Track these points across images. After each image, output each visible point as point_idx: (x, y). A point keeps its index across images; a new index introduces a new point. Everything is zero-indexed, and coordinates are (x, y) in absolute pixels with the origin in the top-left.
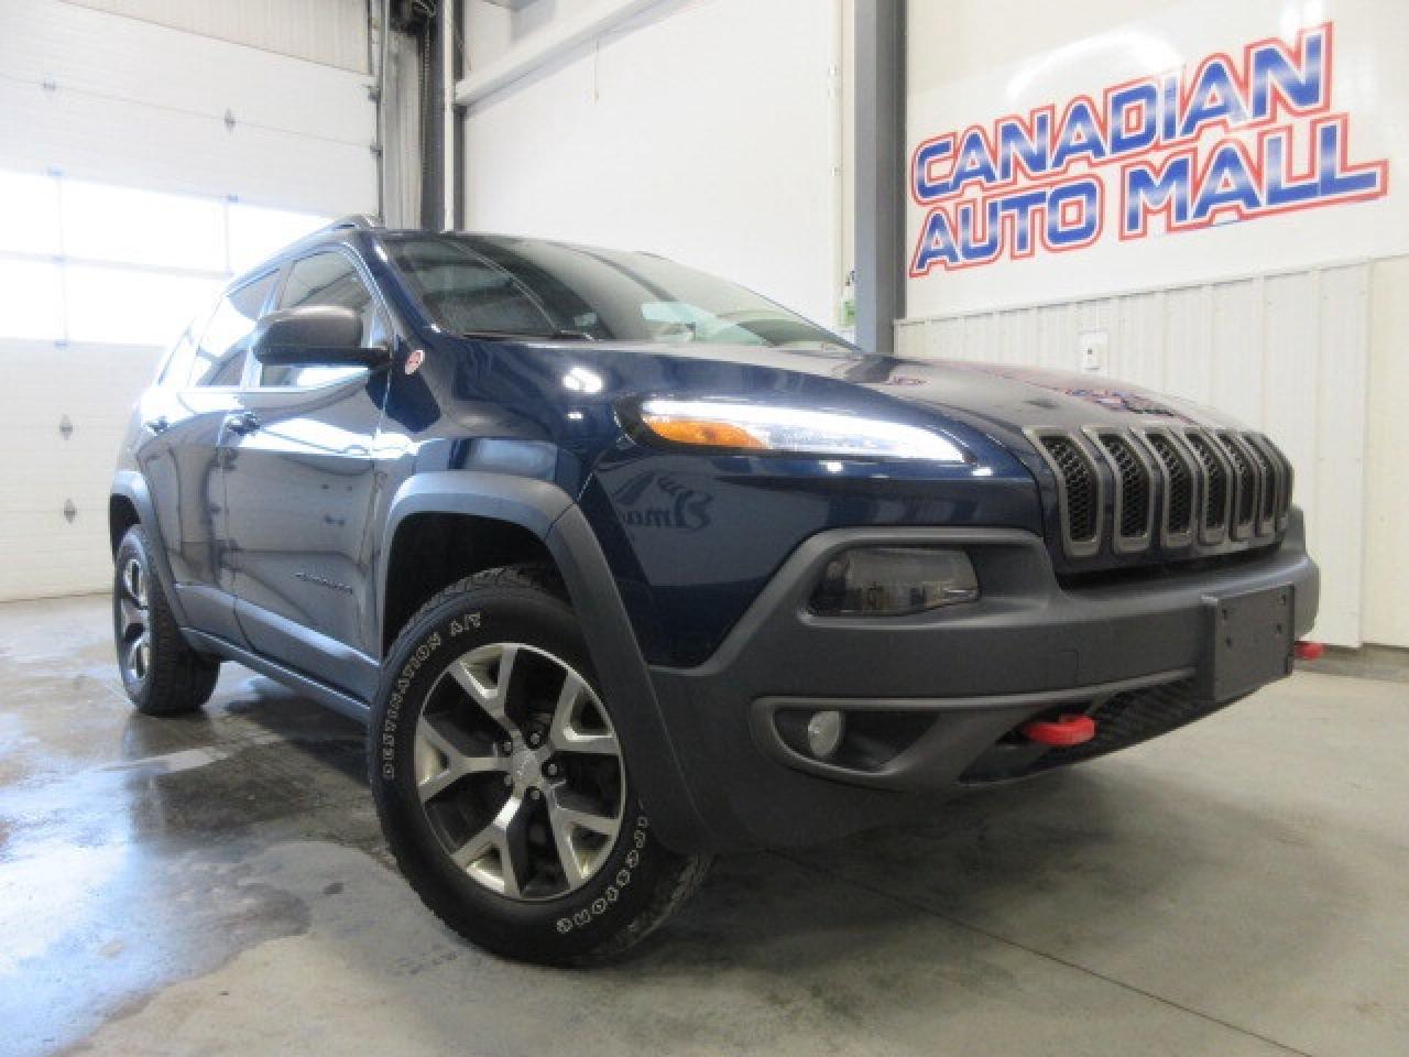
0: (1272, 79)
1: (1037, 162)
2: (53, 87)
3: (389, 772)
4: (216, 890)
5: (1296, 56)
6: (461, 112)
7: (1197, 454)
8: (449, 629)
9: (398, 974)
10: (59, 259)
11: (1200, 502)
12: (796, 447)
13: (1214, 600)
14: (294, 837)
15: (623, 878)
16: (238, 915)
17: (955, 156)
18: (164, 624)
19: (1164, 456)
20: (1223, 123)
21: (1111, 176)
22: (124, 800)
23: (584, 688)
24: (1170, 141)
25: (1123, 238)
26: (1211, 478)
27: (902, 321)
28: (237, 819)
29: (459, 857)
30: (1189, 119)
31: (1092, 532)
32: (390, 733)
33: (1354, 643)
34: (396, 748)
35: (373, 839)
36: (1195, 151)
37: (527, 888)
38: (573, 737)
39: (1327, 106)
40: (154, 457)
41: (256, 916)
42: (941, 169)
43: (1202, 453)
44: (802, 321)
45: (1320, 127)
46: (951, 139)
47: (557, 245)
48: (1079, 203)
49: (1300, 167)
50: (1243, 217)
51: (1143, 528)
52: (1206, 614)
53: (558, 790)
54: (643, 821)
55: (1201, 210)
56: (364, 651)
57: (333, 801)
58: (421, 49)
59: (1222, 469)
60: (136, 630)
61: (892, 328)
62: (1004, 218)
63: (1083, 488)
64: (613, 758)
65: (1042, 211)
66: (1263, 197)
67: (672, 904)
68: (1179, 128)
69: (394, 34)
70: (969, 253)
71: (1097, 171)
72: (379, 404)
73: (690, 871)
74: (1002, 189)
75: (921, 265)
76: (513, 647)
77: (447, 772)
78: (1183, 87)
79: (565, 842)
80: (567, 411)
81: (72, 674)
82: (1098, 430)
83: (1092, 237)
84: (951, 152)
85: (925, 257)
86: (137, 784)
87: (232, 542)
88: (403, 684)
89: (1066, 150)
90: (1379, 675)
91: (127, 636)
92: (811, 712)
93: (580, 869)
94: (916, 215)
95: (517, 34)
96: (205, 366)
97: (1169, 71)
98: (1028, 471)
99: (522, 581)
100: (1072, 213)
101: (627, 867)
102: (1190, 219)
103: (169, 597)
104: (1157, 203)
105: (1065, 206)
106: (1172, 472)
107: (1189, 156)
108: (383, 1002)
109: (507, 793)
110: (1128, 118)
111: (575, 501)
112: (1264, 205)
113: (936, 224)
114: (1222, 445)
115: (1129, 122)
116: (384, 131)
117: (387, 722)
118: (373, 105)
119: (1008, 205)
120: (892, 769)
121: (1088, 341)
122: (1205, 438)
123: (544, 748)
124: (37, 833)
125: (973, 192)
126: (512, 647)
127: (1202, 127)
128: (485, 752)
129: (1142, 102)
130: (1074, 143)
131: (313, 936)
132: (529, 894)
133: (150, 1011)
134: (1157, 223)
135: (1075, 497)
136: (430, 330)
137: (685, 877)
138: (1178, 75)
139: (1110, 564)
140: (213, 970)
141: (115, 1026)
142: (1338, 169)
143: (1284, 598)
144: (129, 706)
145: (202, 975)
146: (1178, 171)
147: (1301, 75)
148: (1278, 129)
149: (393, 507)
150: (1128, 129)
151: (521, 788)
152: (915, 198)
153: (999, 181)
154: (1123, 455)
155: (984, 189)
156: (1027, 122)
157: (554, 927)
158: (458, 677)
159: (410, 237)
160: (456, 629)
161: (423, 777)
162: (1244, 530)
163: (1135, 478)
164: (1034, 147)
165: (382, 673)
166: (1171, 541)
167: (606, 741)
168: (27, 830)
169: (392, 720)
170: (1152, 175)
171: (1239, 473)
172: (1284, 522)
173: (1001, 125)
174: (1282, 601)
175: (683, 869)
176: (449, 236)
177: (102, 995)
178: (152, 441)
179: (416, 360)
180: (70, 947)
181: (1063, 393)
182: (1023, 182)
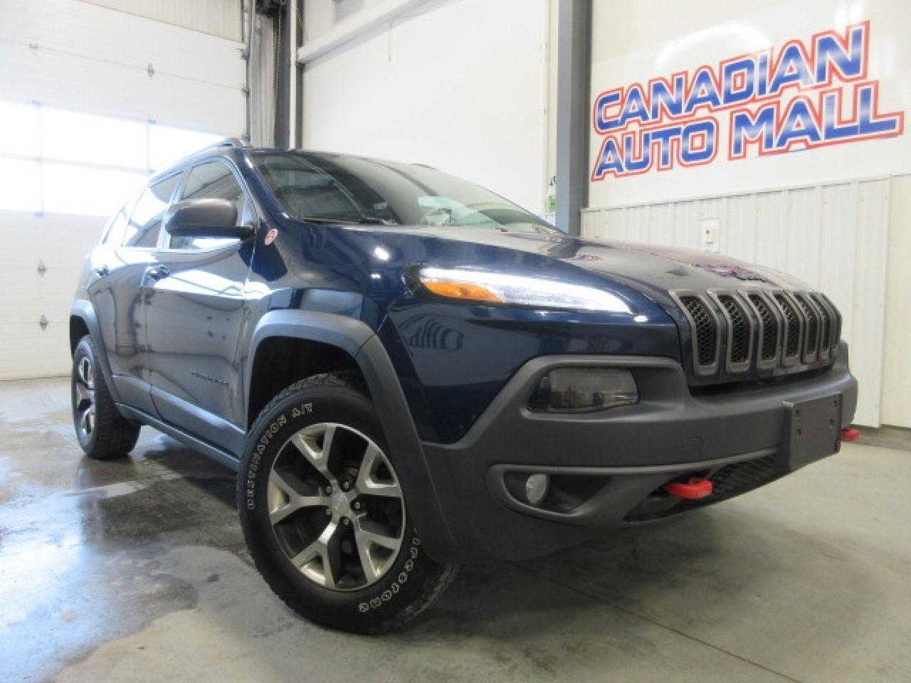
0: (829, 57)
1: (676, 108)
2: (36, 47)
3: (251, 504)
4: (137, 578)
5: (845, 43)
6: (301, 67)
7: (780, 307)
8: (291, 413)
9: (255, 636)
10: (38, 159)
11: (783, 338)
12: (520, 301)
13: (791, 404)
14: (188, 543)
15: (403, 578)
16: (150, 595)
17: (623, 102)
18: (105, 400)
19: (760, 309)
20: (797, 85)
21: (723, 118)
22: (77, 516)
23: (379, 453)
24: (761, 97)
25: (730, 158)
26: (790, 323)
27: (587, 209)
28: (150, 530)
29: (296, 561)
30: (775, 82)
31: (712, 359)
32: (252, 479)
33: (876, 425)
34: (256, 489)
35: (240, 545)
36: (778, 103)
37: (340, 582)
38: (371, 485)
39: (865, 76)
40: (99, 292)
41: (163, 596)
42: (613, 111)
43: (784, 307)
44: (522, 211)
45: (860, 89)
46: (620, 92)
47: (366, 159)
48: (703, 136)
49: (847, 115)
50: (809, 147)
51: (746, 357)
52: (785, 413)
53: (361, 519)
54: (416, 541)
55: (782, 142)
56: (235, 424)
57: (212, 518)
58: (276, 26)
59: (796, 318)
60: (86, 403)
61: (580, 214)
62: (653, 144)
63: (707, 330)
64: (398, 500)
65: (678, 140)
66: (822, 134)
67: (434, 595)
68: (768, 88)
69: (258, 16)
70: (630, 166)
71: (715, 115)
72: (248, 264)
73: (447, 573)
74: (652, 125)
75: (599, 173)
76: (334, 425)
77: (288, 506)
78: (771, 61)
79: (365, 553)
80: (371, 273)
81: (43, 430)
82: (717, 292)
83: (711, 157)
84: (619, 101)
85: (602, 168)
86: (86, 505)
87: (149, 346)
88: (261, 448)
89: (694, 101)
90: (891, 446)
91: (80, 407)
92: (527, 475)
93: (375, 571)
94: (597, 141)
95: (339, 17)
96: (133, 232)
97: (762, 51)
98: (672, 319)
99: (340, 382)
100: (697, 142)
101: (405, 570)
102: (775, 148)
103: (108, 383)
104: (753, 136)
105: (693, 137)
106: (764, 320)
107: (774, 106)
108: (245, 656)
109: (328, 520)
110: (735, 82)
111: (376, 332)
112: (823, 140)
113: (609, 147)
114: (796, 301)
115: (736, 83)
116: (251, 80)
117: (250, 472)
118: (244, 62)
119: (656, 135)
120: (579, 512)
121: (706, 225)
122: (786, 297)
123: (352, 492)
124: (20, 537)
125: (634, 127)
126: (332, 426)
127: (783, 88)
128: (313, 493)
129: (745, 70)
130: (699, 96)
131: (200, 610)
132: (341, 586)
133: (94, 659)
134: (753, 150)
135: (702, 337)
136: (282, 217)
137: (442, 578)
138: (768, 53)
139: (724, 380)
140: (134, 633)
141: (70, 668)
142: (871, 116)
143: (835, 402)
144: (81, 453)
145: (127, 635)
146: (767, 116)
147: (849, 56)
148: (832, 91)
149: (255, 332)
150: (736, 88)
151: (336, 517)
152: (596, 130)
153: (650, 120)
154: (733, 309)
155: (641, 125)
156: (670, 81)
157: (358, 608)
158: (297, 444)
159: (268, 153)
160: (296, 413)
161: (273, 509)
162: (810, 358)
163: (741, 324)
164: (674, 98)
165: (247, 439)
166: (763, 364)
167: (392, 489)
168: (14, 535)
169: (253, 471)
170: (750, 119)
171: (808, 320)
172: (835, 350)
173: (653, 83)
174: (834, 404)
175: (442, 573)
176: (293, 153)
177: (62, 648)
178: (98, 281)
179: (272, 236)
180: (41, 614)
181: (690, 266)
182: (666, 121)
